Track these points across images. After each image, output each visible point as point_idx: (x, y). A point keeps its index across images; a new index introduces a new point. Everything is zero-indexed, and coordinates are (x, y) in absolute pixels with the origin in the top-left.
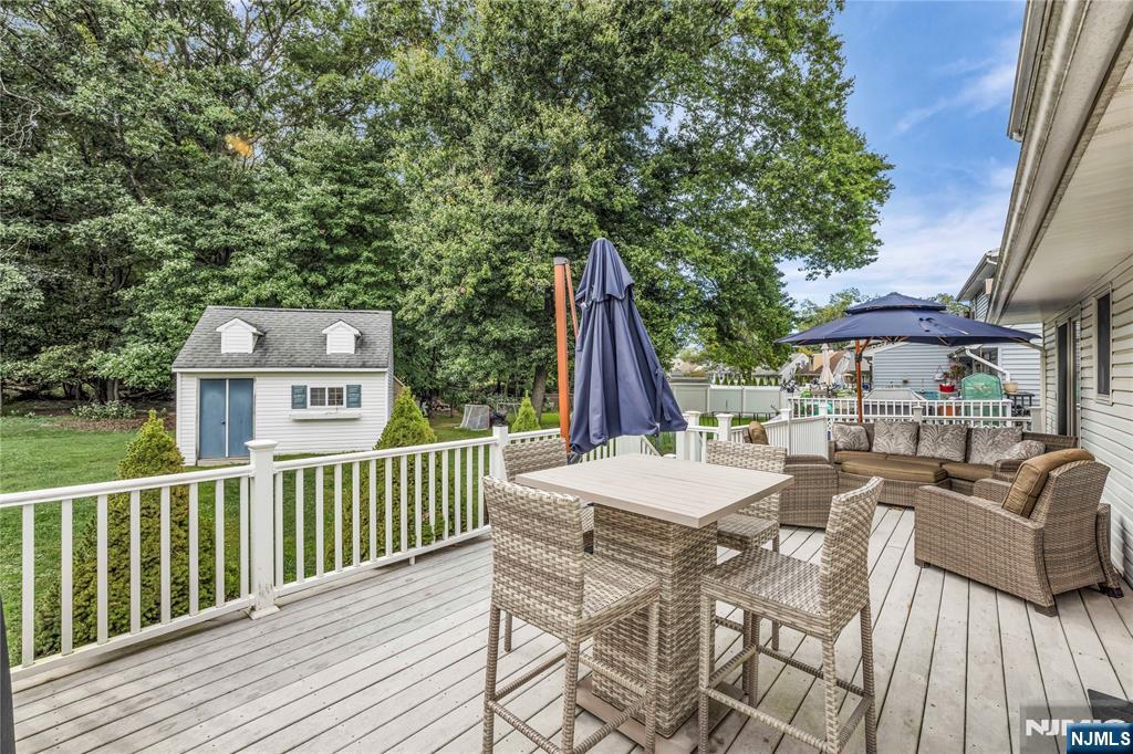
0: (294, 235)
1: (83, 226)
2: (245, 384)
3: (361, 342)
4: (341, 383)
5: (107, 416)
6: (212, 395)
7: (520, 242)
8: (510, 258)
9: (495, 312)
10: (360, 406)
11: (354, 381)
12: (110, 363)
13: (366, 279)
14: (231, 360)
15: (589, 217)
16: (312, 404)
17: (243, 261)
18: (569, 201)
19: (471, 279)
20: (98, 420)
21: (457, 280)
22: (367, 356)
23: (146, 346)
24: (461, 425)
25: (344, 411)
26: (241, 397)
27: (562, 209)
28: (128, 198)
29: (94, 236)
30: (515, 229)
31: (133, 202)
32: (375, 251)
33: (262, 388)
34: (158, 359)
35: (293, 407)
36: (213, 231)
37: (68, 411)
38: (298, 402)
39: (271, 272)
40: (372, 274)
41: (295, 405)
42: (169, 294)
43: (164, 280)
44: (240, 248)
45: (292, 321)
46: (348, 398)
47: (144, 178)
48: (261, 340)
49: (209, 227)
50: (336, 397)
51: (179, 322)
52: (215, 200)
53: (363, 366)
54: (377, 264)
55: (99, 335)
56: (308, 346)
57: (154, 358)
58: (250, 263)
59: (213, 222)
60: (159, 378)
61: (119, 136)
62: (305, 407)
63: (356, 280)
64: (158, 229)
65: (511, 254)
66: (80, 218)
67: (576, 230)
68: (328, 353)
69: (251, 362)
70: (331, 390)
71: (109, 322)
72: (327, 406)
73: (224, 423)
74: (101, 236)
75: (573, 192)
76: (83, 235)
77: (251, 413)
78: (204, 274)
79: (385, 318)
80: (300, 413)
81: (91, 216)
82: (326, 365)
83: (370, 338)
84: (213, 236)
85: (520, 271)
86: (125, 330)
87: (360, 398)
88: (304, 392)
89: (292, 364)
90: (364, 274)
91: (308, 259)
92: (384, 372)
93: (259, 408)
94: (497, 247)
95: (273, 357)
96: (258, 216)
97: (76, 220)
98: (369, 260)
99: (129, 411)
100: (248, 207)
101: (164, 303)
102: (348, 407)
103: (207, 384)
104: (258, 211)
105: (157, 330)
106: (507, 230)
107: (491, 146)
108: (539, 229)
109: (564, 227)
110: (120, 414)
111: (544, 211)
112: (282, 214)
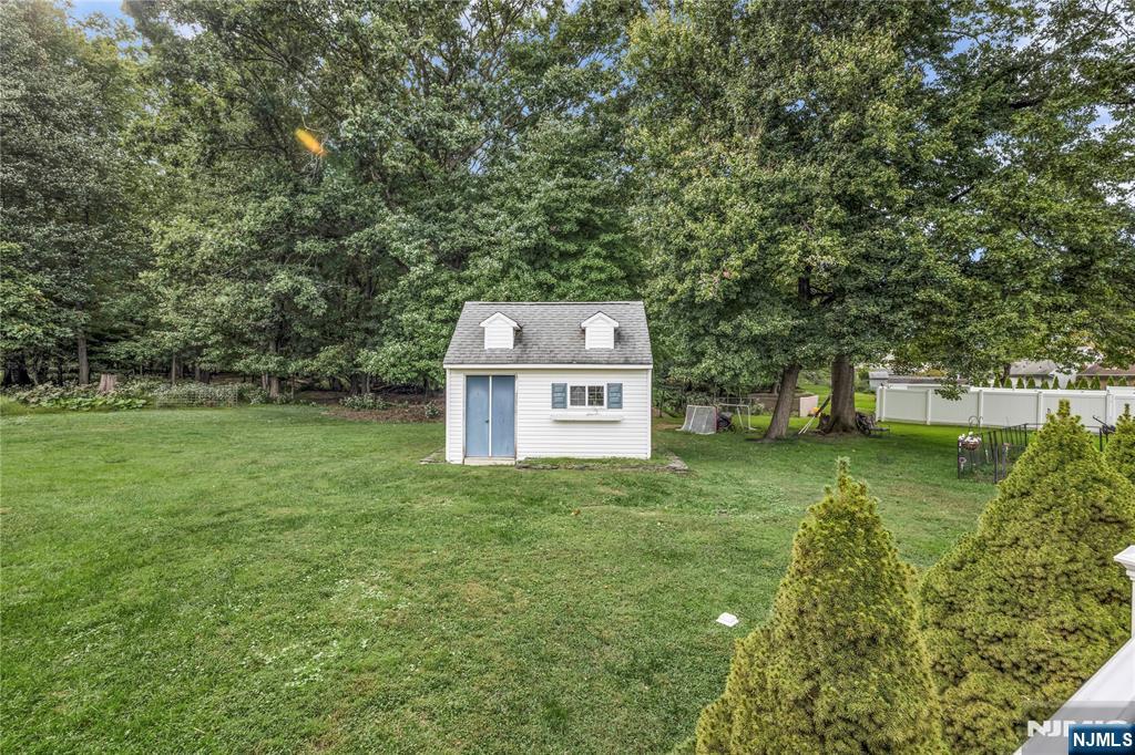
0: (528, 233)
1: (353, 239)
2: (506, 380)
3: (619, 336)
4: (600, 381)
5: (365, 407)
6: (477, 392)
7: (795, 213)
8: (779, 234)
9: (751, 299)
10: (621, 407)
11: (615, 379)
12: (373, 360)
13: (594, 275)
14: (494, 356)
15: (887, 173)
16: (572, 404)
17: (480, 262)
18: (859, 156)
19: (735, 261)
20: (359, 410)
21: (716, 263)
22: (628, 350)
23: (398, 344)
24: (683, 429)
25: (604, 412)
26: (504, 395)
27: (848, 167)
28: (386, 209)
29: (362, 246)
30: (788, 198)
31: (390, 213)
32: (602, 246)
33: (522, 383)
34: (409, 356)
35: (554, 407)
36: (453, 234)
37: (336, 400)
38: (558, 403)
39: (505, 272)
40: (601, 270)
41: (555, 405)
42: (416, 296)
43: (411, 283)
44: (476, 248)
45: (545, 314)
46: (609, 397)
47: (396, 190)
48: (519, 334)
49: (449, 231)
50: (596, 396)
51: (425, 322)
52: (451, 207)
53: (626, 363)
54: (605, 258)
55: (359, 337)
56: (565, 340)
57: (405, 356)
58: (487, 265)
59: (451, 226)
60: (409, 375)
61: (378, 156)
62: (565, 407)
63: (582, 276)
64: (408, 236)
65: (780, 230)
66: (352, 233)
67: (869, 191)
68: (587, 348)
69: (514, 358)
70: (591, 389)
71: (365, 325)
72: (587, 406)
73: (488, 422)
74: (368, 246)
75: (870, 142)
76: (354, 246)
77: (513, 411)
78: (445, 276)
79: (636, 310)
80: (560, 414)
81: (359, 229)
82: (585, 361)
83: (627, 331)
84: (453, 239)
85: (794, 247)
86: (382, 331)
87: (621, 398)
88: (564, 391)
89: (552, 360)
90: (591, 268)
91: (537, 255)
92: (647, 370)
93: (520, 407)
94: (762, 220)
95: (534, 353)
96: (493, 216)
97: (349, 233)
98: (597, 255)
99: (381, 402)
100: (484, 208)
101: (412, 305)
102: (609, 407)
103: (473, 380)
104: (492, 211)
105: (407, 331)
106: (779, 200)
107: (750, 103)
108: (818, 195)
109: (852, 189)
110: (374, 406)
111: (824, 174)
112: (514, 213)
